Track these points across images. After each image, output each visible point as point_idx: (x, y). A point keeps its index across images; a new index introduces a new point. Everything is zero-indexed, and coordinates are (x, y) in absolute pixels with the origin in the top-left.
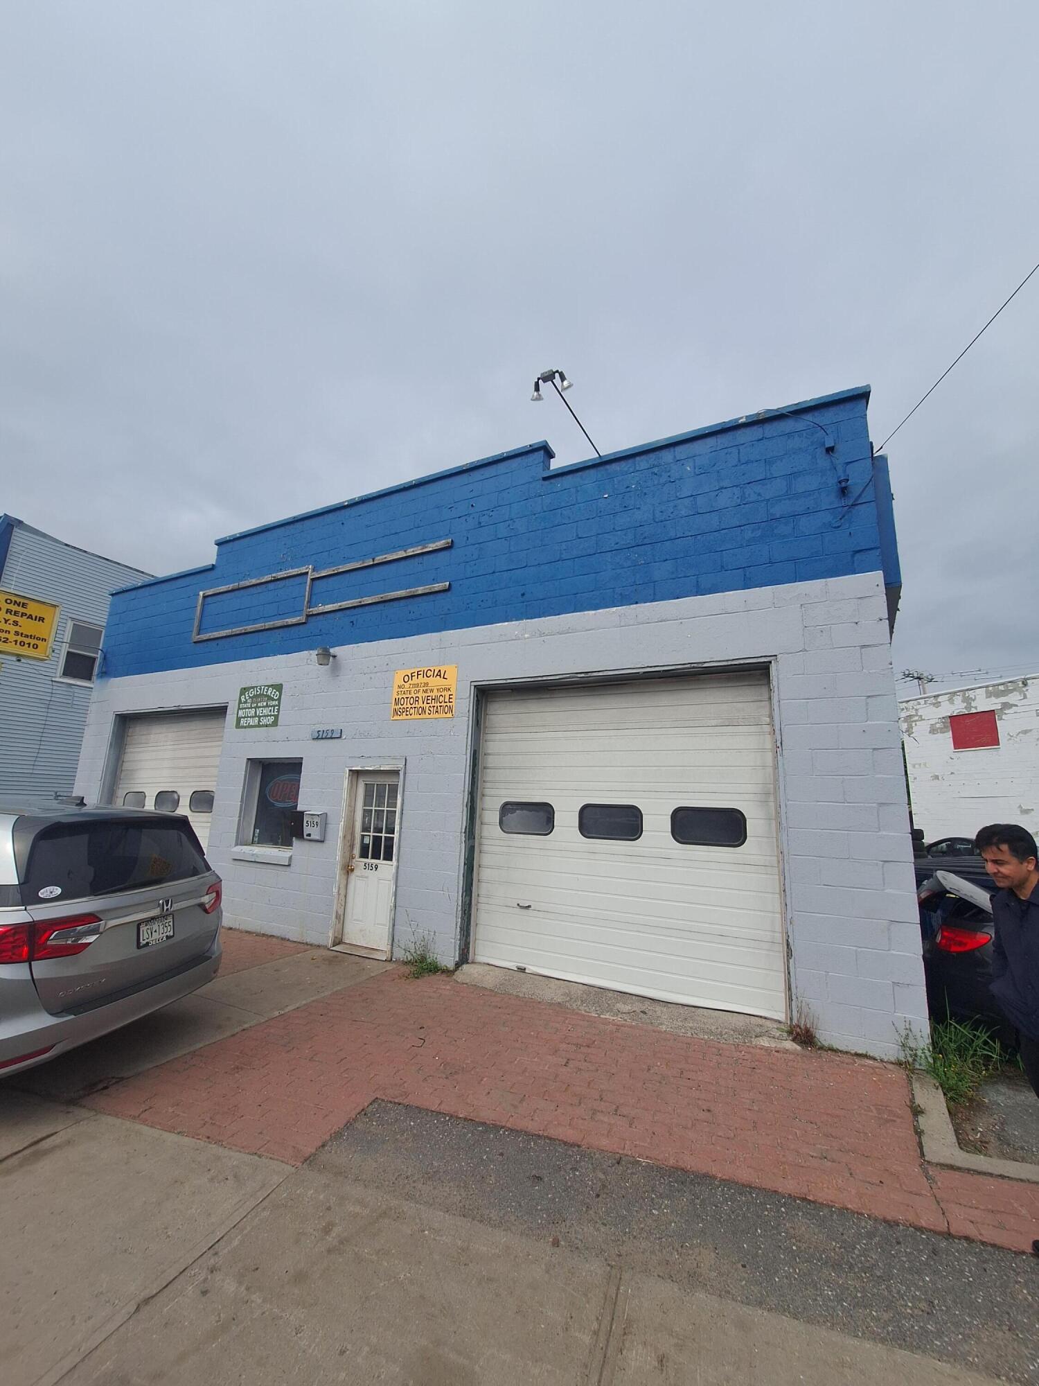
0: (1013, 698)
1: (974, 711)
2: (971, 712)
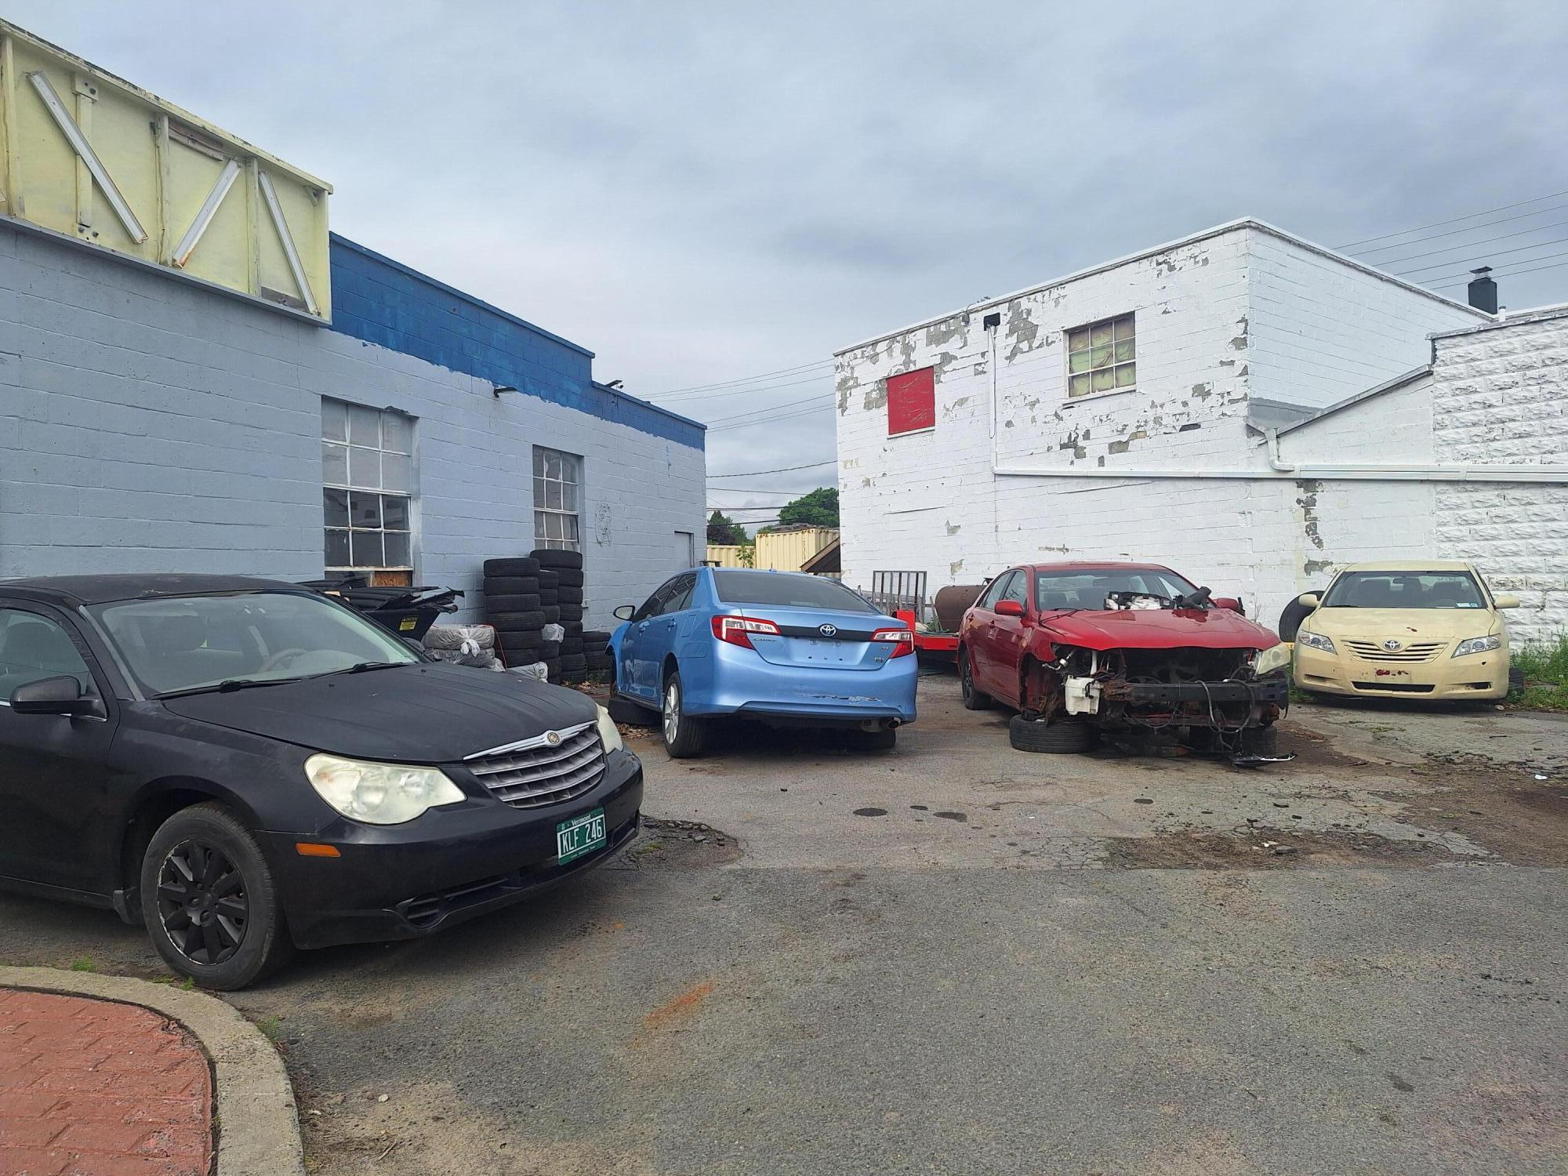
0: (952, 346)
1: (912, 368)
2: (910, 370)
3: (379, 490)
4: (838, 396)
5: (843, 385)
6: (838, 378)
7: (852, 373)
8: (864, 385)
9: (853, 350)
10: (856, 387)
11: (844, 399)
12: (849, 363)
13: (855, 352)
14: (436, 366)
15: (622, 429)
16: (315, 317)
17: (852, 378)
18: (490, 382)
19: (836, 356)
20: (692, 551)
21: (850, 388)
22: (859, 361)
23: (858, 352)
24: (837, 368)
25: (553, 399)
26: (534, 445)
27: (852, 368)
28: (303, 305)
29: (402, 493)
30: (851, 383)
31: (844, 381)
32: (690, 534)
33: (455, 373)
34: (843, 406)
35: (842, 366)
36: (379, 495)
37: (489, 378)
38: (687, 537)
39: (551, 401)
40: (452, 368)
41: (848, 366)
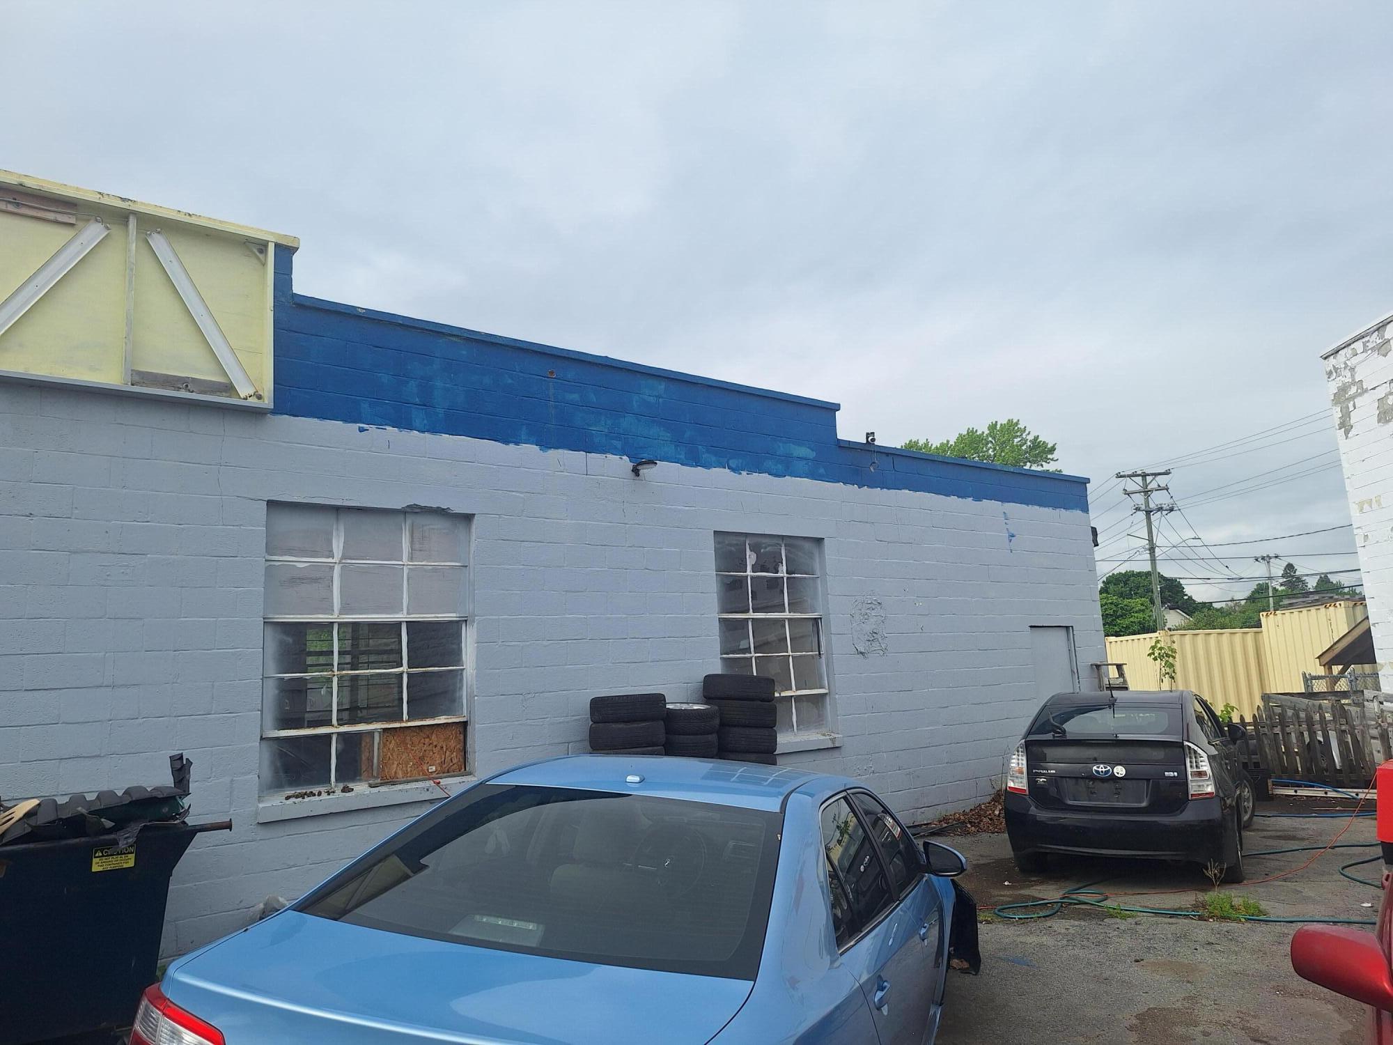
3: (401, 616)
4: (1337, 413)
5: (1341, 397)
6: (1333, 387)
7: (1353, 376)
8: (1374, 389)
9: (1350, 345)
10: (1360, 395)
11: (1346, 415)
12: (1345, 363)
13: (1352, 346)
14: (512, 445)
15: (906, 496)
16: (253, 402)
17: (1354, 383)
18: (625, 457)
19: (1325, 358)
20: (1072, 652)
21: (1353, 398)
22: (1360, 357)
23: (1358, 346)
24: (1330, 373)
25: (755, 466)
26: (715, 532)
27: (1352, 369)
28: (229, 388)
29: (451, 616)
30: (1353, 390)
31: (1343, 389)
32: (1067, 627)
33: (552, 452)
34: (1345, 425)
35: (1336, 369)
36: (400, 623)
37: (621, 452)
38: (1063, 633)
39: (750, 471)
40: (545, 444)
41: (1345, 368)
